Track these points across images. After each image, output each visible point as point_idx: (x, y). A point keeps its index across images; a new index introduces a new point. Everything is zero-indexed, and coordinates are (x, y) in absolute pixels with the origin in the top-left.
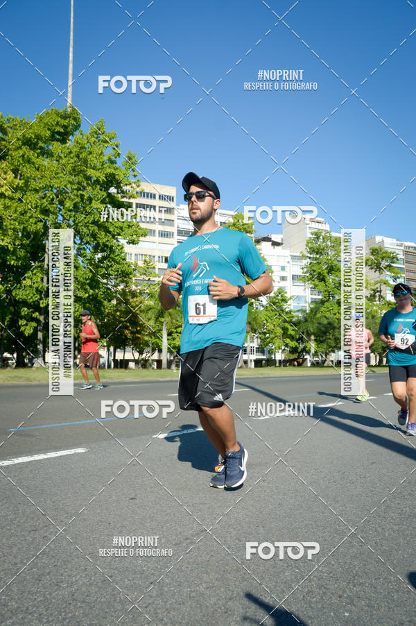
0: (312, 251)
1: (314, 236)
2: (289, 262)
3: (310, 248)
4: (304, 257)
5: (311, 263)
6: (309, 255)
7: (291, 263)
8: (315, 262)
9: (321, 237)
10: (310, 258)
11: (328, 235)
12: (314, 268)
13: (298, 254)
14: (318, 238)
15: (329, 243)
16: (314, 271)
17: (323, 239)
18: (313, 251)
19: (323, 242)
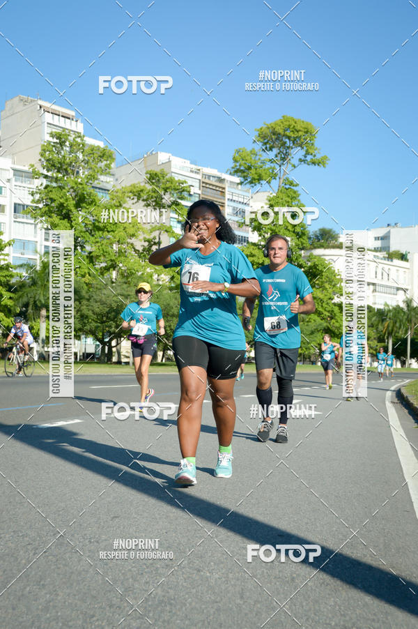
0: (51, 165)
1: (55, 140)
2: (9, 180)
3: (48, 160)
4: (35, 175)
5: (46, 187)
6: (45, 172)
7: (14, 182)
8: (54, 185)
9: (67, 144)
10: (46, 177)
11: (79, 140)
12: (52, 196)
13: (26, 168)
14: (62, 144)
15: (81, 156)
16: (53, 200)
17: (71, 146)
18: (53, 165)
19: (71, 152)
